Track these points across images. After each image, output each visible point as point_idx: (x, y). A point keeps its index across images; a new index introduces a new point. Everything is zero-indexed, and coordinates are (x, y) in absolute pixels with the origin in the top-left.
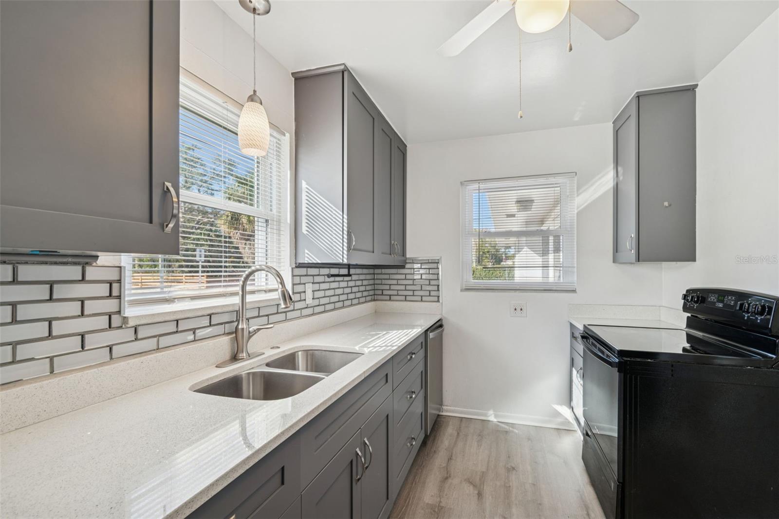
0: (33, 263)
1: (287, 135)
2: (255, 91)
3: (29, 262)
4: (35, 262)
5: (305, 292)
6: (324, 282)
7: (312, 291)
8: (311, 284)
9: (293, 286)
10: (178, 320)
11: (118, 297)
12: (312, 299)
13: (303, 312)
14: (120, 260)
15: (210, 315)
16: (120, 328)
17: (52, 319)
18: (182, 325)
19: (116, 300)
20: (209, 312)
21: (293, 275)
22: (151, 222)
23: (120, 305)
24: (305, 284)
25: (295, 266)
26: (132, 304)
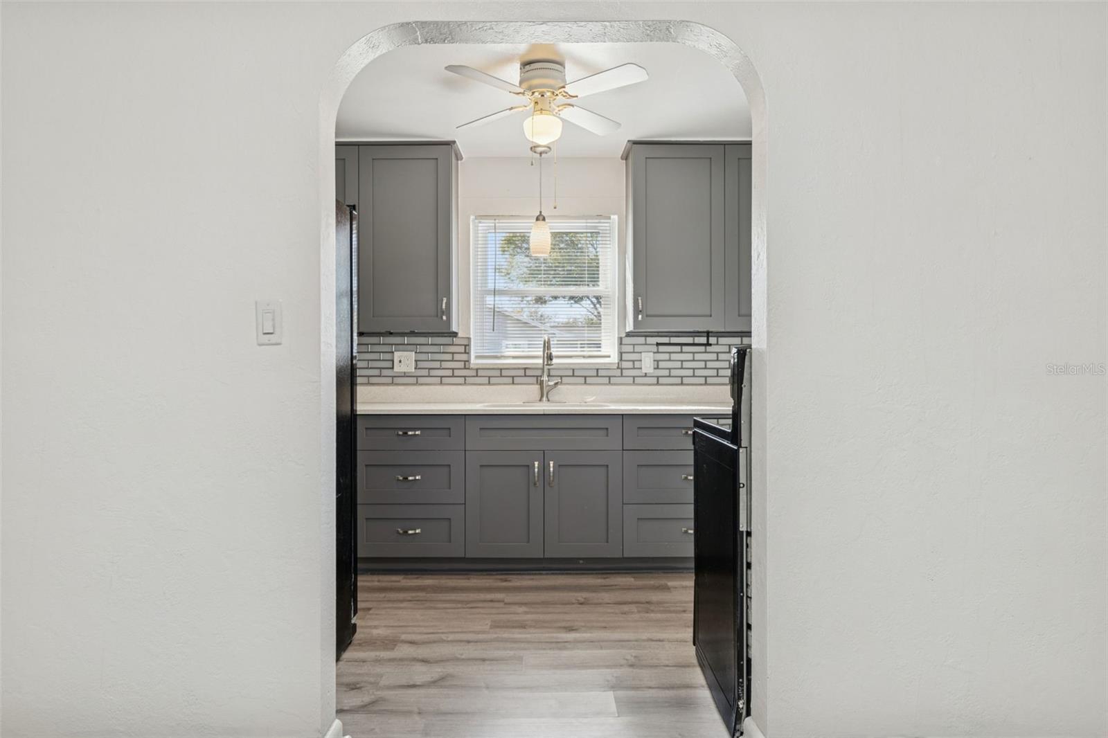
1: (615, 218)
2: (541, 212)
5: (641, 360)
6: (681, 352)
7: (654, 361)
8: (652, 354)
9: (621, 354)
10: (501, 369)
11: (468, 353)
12: (655, 369)
13: (638, 380)
14: (470, 335)
15: (525, 369)
16: (468, 369)
17: (441, 361)
18: (505, 373)
19: (466, 355)
20: (525, 366)
21: (621, 344)
22: (437, 316)
23: (469, 357)
24: (641, 353)
25: (624, 335)
26: (477, 357)
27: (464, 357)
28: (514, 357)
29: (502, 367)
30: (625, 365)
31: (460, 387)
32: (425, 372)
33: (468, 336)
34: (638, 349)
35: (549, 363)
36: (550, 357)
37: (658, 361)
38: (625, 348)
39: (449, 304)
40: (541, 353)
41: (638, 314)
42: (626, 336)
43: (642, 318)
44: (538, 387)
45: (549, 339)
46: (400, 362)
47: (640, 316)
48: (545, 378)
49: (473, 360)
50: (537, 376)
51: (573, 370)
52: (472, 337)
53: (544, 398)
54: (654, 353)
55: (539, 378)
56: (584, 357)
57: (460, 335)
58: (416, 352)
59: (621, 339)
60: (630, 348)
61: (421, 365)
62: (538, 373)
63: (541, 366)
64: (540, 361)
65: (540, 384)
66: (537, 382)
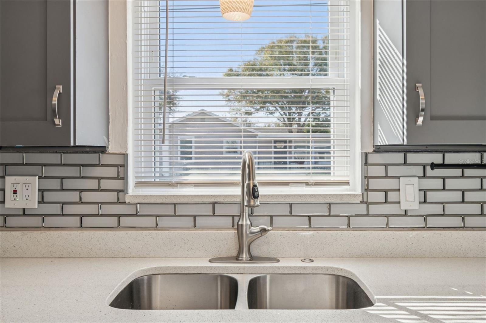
0: (70, 153)
3: (68, 152)
4: (72, 152)
5: (399, 190)
6: (463, 176)
7: (420, 190)
8: (417, 178)
9: (366, 178)
10: (175, 204)
11: (123, 178)
12: (420, 203)
13: (394, 222)
14: (126, 148)
15: (214, 204)
16: (124, 203)
17: (81, 191)
18: (181, 210)
19: (121, 181)
20: (213, 200)
21: (366, 164)
22: (46, 120)
23: (126, 184)
24: (399, 178)
25: (371, 150)
26: (139, 184)
27: (116, 184)
28: (197, 185)
29: (175, 201)
30: (374, 197)
31: (110, 233)
32: (56, 209)
33: (123, 152)
34: (392, 171)
35: (252, 203)
36: (253, 193)
37: (425, 191)
38: (373, 171)
39: (64, 98)
40: (239, 178)
41: (418, 116)
42: (375, 151)
43: (423, 122)
44: (234, 232)
45: (251, 160)
46: (15, 192)
47: (421, 119)
48: (246, 222)
49: (132, 190)
50: (233, 217)
51: (291, 205)
52: (130, 152)
53: (245, 256)
54: (419, 178)
55: (236, 219)
56: (307, 184)
57: (110, 150)
58: (40, 178)
59: (366, 156)
60: (380, 171)
61: (48, 196)
62: (235, 210)
63: (239, 200)
64: (237, 191)
65: (238, 229)
66: (233, 226)
